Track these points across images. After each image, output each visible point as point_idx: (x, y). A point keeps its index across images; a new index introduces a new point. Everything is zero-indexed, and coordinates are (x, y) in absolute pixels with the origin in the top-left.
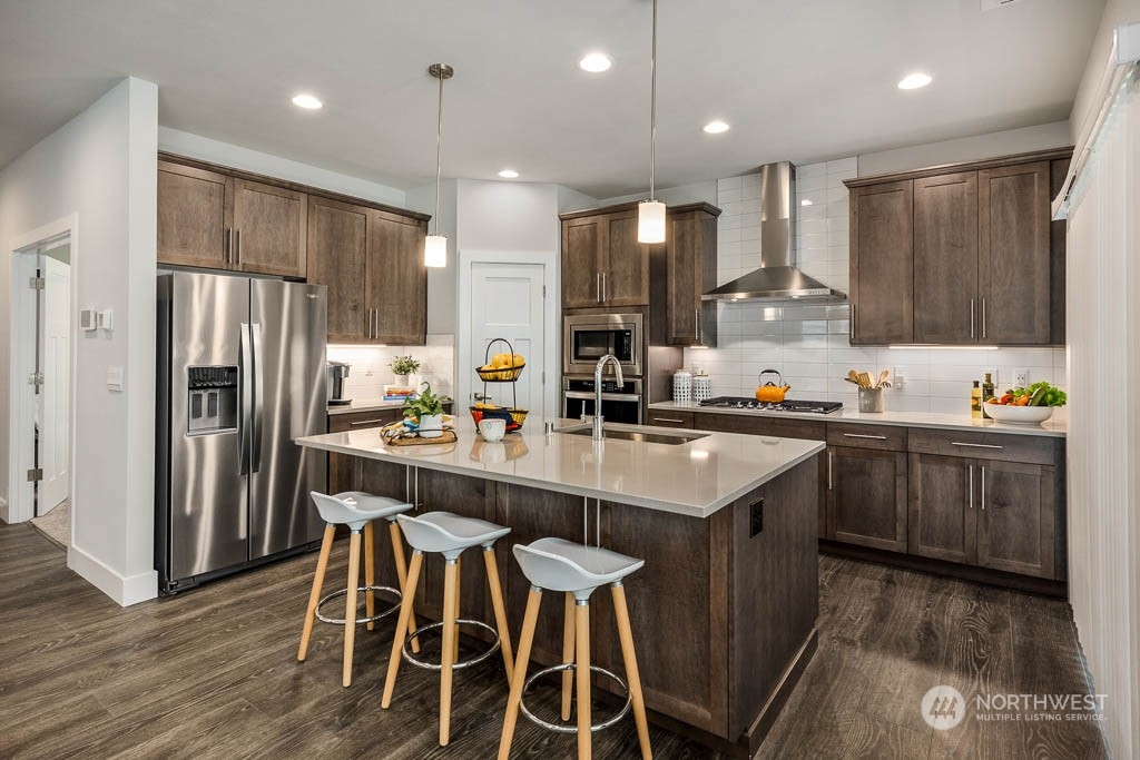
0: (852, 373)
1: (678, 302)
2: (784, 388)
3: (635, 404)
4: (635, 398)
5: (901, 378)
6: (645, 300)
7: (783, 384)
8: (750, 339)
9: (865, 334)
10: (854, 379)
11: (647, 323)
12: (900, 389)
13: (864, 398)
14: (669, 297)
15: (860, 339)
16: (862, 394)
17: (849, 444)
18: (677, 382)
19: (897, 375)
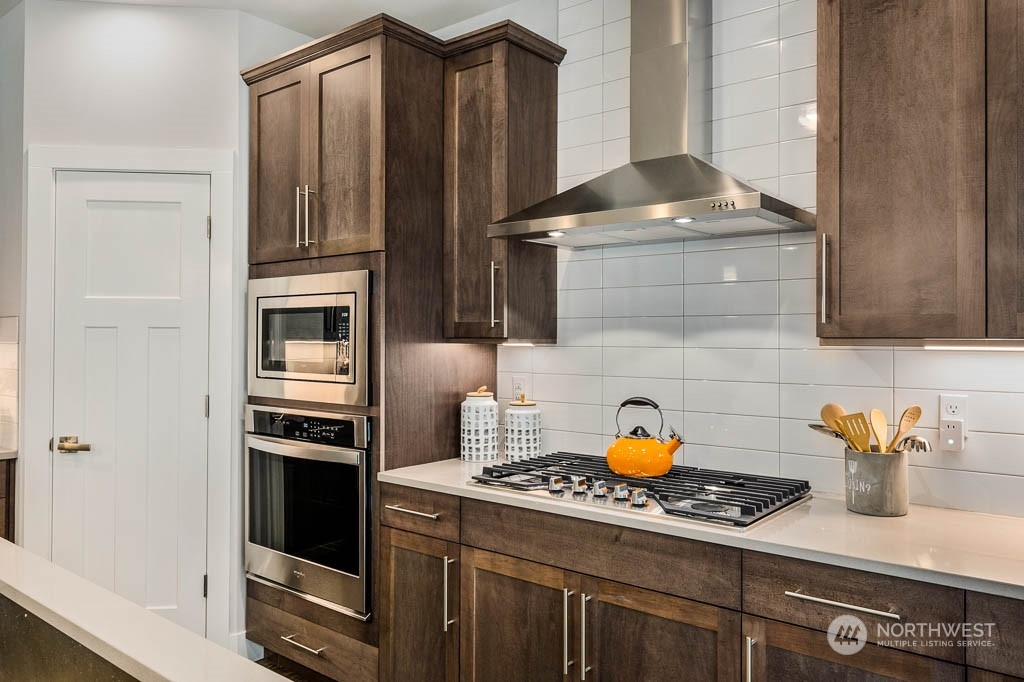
0: (828, 411)
1: (463, 244)
2: (669, 442)
3: (350, 471)
4: (352, 456)
5: (955, 427)
6: (376, 241)
7: (666, 434)
8: (618, 327)
9: (857, 313)
10: (832, 425)
11: (381, 289)
12: (953, 454)
13: (859, 476)
14: (448, 238)
15: (841, 325)
16: (853, 468)
17: (801, 617)
18: (469, 420)
19: (946, 417)
